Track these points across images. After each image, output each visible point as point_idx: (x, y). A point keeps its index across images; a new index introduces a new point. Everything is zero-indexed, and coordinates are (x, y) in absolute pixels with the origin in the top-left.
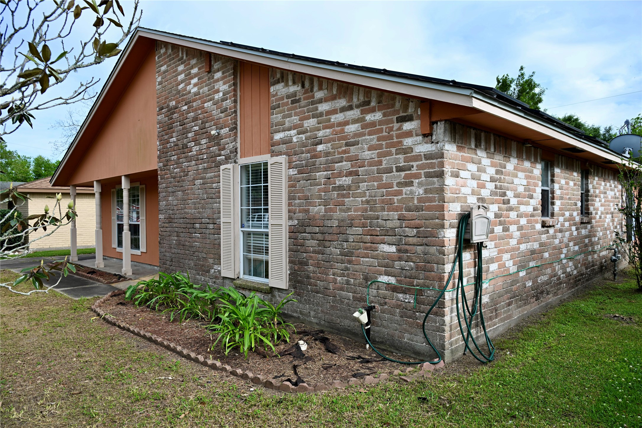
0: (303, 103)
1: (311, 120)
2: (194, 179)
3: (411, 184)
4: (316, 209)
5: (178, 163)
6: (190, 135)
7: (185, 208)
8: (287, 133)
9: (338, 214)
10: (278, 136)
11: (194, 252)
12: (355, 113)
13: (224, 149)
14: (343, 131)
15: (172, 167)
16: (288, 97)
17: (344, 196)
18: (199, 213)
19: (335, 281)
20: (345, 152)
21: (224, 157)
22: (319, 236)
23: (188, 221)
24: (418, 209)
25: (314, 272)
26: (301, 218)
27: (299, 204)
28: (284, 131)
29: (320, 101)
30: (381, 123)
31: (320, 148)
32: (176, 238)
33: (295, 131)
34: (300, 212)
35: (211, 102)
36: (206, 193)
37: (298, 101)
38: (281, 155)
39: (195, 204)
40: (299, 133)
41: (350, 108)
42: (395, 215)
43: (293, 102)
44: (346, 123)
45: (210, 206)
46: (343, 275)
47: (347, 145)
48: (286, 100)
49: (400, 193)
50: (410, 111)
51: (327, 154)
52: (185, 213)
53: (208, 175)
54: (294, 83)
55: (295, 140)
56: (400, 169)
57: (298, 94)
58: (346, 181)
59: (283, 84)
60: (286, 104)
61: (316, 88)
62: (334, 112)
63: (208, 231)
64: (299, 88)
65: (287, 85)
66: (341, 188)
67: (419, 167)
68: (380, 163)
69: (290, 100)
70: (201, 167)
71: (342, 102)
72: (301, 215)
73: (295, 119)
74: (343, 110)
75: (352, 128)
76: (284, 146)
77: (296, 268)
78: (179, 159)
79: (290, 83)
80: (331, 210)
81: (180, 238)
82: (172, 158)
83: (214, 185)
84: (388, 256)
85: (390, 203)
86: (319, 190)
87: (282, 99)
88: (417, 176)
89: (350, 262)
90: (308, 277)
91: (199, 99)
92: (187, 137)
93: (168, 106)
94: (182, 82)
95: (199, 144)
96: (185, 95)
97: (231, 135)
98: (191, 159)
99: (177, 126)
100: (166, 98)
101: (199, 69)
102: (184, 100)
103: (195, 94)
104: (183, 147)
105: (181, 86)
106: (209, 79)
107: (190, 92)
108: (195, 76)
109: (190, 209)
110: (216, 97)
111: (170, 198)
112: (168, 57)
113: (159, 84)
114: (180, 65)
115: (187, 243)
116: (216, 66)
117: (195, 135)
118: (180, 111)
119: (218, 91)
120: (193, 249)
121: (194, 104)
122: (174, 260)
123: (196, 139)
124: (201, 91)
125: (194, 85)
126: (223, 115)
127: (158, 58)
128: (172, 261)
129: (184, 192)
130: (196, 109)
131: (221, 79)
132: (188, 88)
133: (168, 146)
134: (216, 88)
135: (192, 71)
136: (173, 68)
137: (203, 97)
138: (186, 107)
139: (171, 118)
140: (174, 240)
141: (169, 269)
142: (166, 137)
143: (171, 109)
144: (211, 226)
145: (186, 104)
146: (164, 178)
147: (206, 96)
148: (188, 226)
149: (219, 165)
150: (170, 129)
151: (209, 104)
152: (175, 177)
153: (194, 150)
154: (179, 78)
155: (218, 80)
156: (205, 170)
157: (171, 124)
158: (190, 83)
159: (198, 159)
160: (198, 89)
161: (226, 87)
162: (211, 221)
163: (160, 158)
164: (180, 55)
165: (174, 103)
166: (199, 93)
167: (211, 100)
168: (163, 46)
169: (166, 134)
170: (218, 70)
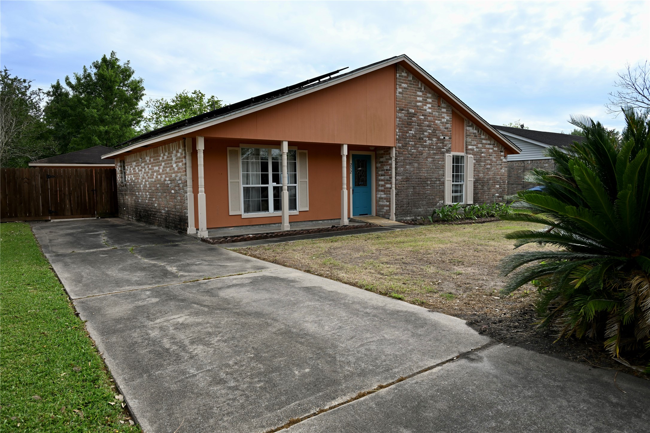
0: (478, 138)
1: (480, 144)
2: (427, 158)
3: (502, 169)
5: (414, 146)
6: (426, 133)
7: (420, 173)
8: (473, 147)
9: (487, 177)
10: (470, 147)
11: (426, 197)
12: (491, 146)
13: (446, 146)
14: (488, 151)
15: (410, 148)
16: (473, 133)
17: (489, 171)
18: (430, 175)
19: (486, 198)
20: (489, 157)
22: (482, 184)
23: (422, 180)
24: (503, 175)
25: (480, 196)
27: (476, 173)
28: (472, 145)
29: (483, 139)
30: (497, 151)
31: (483, 155)
32: (412, 190)
33: (475, 147)
36: (435, 166)
37: (477, 136)
39: (427, 170)
41: (491, 144)
42: (499, 177)
43: (475, 136)
44: (489, 149)
45: (437, 172)
46: (488, 195)
47: (489, 155)
49: (500, 171)
50: (503, 150)
51: (484, 157)
52: (420, 175)
53: (436, 157)
54: (476, 129)
55: (475, 150)
56: (500, 165)
58: (489, 166)
60: (473, 136)
61: (482, 134)
62: (486, 144)
63: (436, 185)
64: (477, 132)
65: (473, 129)
66: (487, 168)
67: (504, 165)
68: (496, 162)
70: (432, 152)
71: (489, 142)
72: (476, 177)
74: (489, 144)
75: (491, 151)
76: (472, 151)
78: (415, 144)
79: (474, 129)
80: (485, 175)
81: (416, 190)
82: (411, 143)
83: (440, 162)
84: (498, 188)
85: (498, 173)
86: (482, 169)
87: (471, 133)
88: (503, 167)
89: (490, 191)
90: (479, 198)
91: (432, 116)
92: (423, 134)
93: (408, 111)
94: (420, 102)
95: (432, 140)
96: (422, 110)
97: (449, 141)
98: (425, 147)
99: (415, 125)
100: (406, 105)
101: (432, 101)
102: (421, 113)
103: (430, 113)
104: (419, 139)
105: (419, 104)
106: (438, 109)
107: (426, 110)
108: (430, 103)
109: (424, 174)
110: (443, 120)
111: (407, 167)
112: (408, 81)
113: (400, 93)
114: (418, 91)
115: (422, 192)
116: (443, 105)
117: (429, 134)
118: (418, 117)
119: (444, 118)
120: (426, 195)
121: (429, 118)
122: (410, 203)
123: (430, 137)
124: (434, 113)
125: (429, 108)
126: (446, 130)
127: (399, 76)
128: (409, 204)
129: (419, 164)
130: (430, 121)
131: (446, 113)
132: (424, 107)
133: (408, 135)
134: (443, 116)
135: (428, 100)
136: (413, 90)
137: (435, 117)
138: (423, 117)
139: (411, 119)
140: (411, 190)
141: (405, 209)
142: (406, 129)
143: (411, 113)
144: (438, 182)
145: (423, 116)
146: (402, 154)
147: (437, 117)
148: (422, 183)
149: (443, 153)
150: (409, 124)
151: (439, 122)
152: (411, 155)
153: (428, 142)
154: (418, 99)
155: (444, 113)
156: (434, 154)
157: (410, 122)
158: (426, 106)
159: (430, 148)
160: (432, 111)
161: (448, 118)
162: (437, 180)
163: (399, 140)
164: (420, 86)
165: (413, 111)
166: (432, 114)
167: (439, 120)
168: (404, 71)
169: (406, 127)
170: (444, 108)
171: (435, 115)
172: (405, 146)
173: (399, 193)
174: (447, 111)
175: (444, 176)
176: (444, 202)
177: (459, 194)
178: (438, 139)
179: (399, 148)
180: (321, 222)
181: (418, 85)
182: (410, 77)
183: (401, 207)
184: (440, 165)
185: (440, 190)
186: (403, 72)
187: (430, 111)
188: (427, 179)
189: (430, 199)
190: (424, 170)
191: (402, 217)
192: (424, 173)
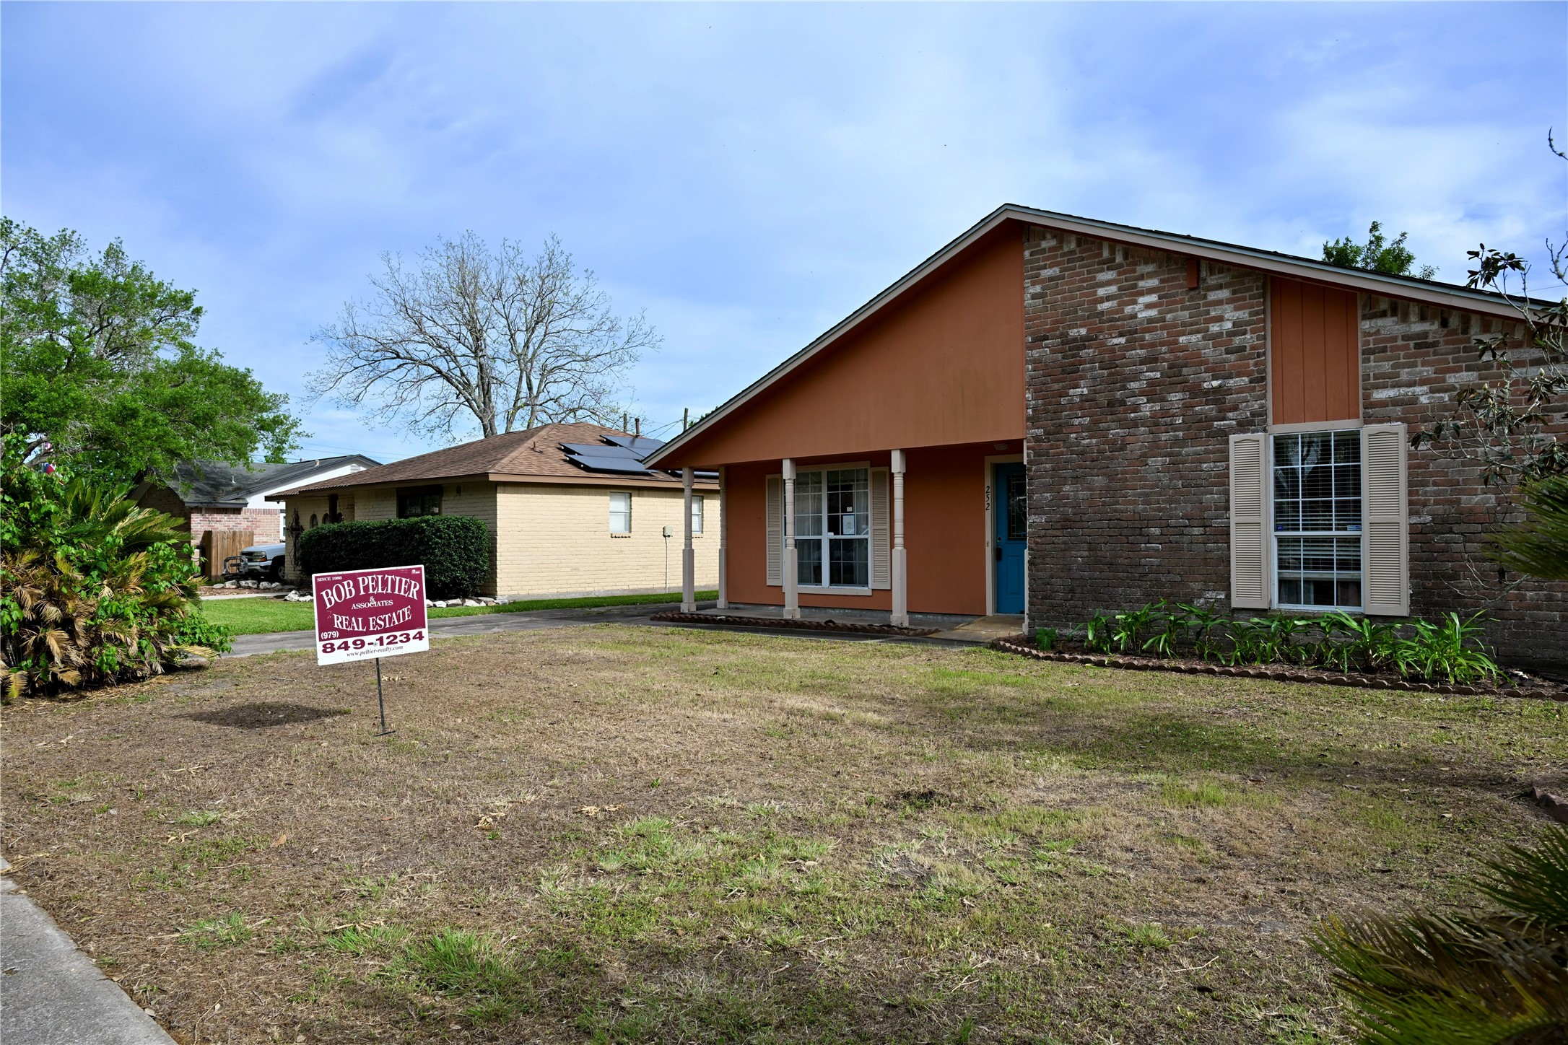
0: (1442, 348)
1: (1465, 373)
2: (1144, 456)
4: (1476, 499)
5: (1092, 430)
6: (1134, 385)
7: (1117, 503)
8: (1403, 390)
10: (1382, 394)
11: (1143, 575)
13: (1235, 409)
15: (1074, 435)
18: (1159, 510)
21: (1234, 422)
22: (1484, 537)
23: (1124, 524)
26: (1440, 512)
27: (1434, 492)
28: (1397, 386)
32: (1086, 553)
33: (1425, 388)
34: (1436, 503)
35: (1199, 336)
36: (1181, 478)
37: (1435, 344)
38: (1390, 421)
39: (1146, 495)
40: (1432, 391)
43: (1417, 346)
45: (1195, 498)
48: (1400, 342)
52: (1115, 511)
53: (1184, 451)
54: (1423, 319)
55: (1424, 400)
57: (1431, 335)
59: (1395, 319)
60: (1403, 348)
61: (1475, 328)
62: (1518, 364)
63: (1185, 539)
64: (1436, 326)
65: (1405, 321)
69: (1412, 344)
70: (1164, 436)
71: (1535, 353)
72: (1440, 509)
73: (1428, 372)
74: (1537, 362)
76: (1399, 408)
77: (1429, 584)
78: (1095, 422)
79: (1413, 318)
81: (1099, 554)
82: (1076, 422)
83: (1205, 465)
87: (1394, 339)
91: (1162, 328)
92: (1124, 388)
93: (1064, 335)
94: (1108, 298)
95: (1163, 400)
96: (1119, 319)
97: (1253, 389)
98: (1135, 424)
99: (1092, 369)
100: (1056, 322)
101: (1162, 281)
102: (1116, 327)
103: (1150, 320)
104: (1110, 404)
105: (1107, 305)
106: (1191, 299)
107: (1134, 316)
108: (1150, 291)
109: (1132, 504)
110: (1214, 328)
111: (1066, 488)
112: (1063, 255)
113: (1034, 297)
114: (1102, 270)
115: (1120, 561)
116: (1212, 281)
117: (1149, 385)
118: (1103, 345)
119: (1220, 319)
120: (1141, 570)
121: (1147, 336)
122: (1079, 590)
123: (1152, 392)
124: (1169, 316)
125: (1149, 306)
126: (1232, 357)
127: (1031, 254)
128: (1072, 591)
129: (1111, 477)
130: (1152, 345)
131: (1229, 301)
132: (1128, 310)
133: (1064, 401)
134: (1213, 314)
135: (1141, 284)
136: (1078, 274)
137: (1176, 326)
138: (1122, 340)
139: (1074, 356)
140: (1080, 556)
141: (1061, 605)
142: (1056, 386)
143: (1075, 340)
144: (1196, 531)
145: (1121, 335)
146: (1048, 454)
147: (1184, 325)
148: (1125, 532)
149: (1224, 434)
150: (1070, 373)
151: (1194, 338)
152: (1082, 453)
153: (1147, 409)
154: (1101, 292)
155: (1220, 302)
156: (1176, 442)
157: (1073, 364)
158: (1135, 303)
159: (1156, 424)
160: (1160, 312)
161: (1243, 315)
162: (1195, 522)
163: (1034, 421)
164: (1106, 254)
165: (1083, 331)
166: (1163, 320)
167: (1198, 332)
168: (1048, 236)
169: (1058, 381)
170: (1220, 287)
171: (1174, 319)
172: (1056, 431)
173: (1038, 561)
174: (1234, 292)
175: (1227, 509)
176: (1228, 596)
177: (1335, 575)
178: (1196, 391)
179: (1037, 439)
180: (920, 616)
181: (1101, 255)
182: (1069, 242)
183: (1045, 597)
184: (1204, 475)
185: (1209, 555)
186: (1044, 238)
187: (1153, 313)
188: (1150, 521)
189: (1160, 584)
190: (1134, 495)
191: (1046, 625)
192: (1135, 502)
